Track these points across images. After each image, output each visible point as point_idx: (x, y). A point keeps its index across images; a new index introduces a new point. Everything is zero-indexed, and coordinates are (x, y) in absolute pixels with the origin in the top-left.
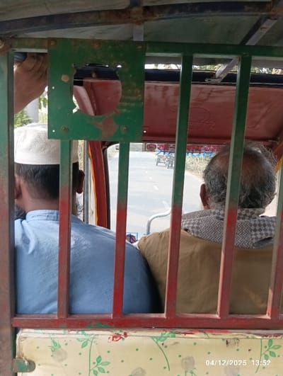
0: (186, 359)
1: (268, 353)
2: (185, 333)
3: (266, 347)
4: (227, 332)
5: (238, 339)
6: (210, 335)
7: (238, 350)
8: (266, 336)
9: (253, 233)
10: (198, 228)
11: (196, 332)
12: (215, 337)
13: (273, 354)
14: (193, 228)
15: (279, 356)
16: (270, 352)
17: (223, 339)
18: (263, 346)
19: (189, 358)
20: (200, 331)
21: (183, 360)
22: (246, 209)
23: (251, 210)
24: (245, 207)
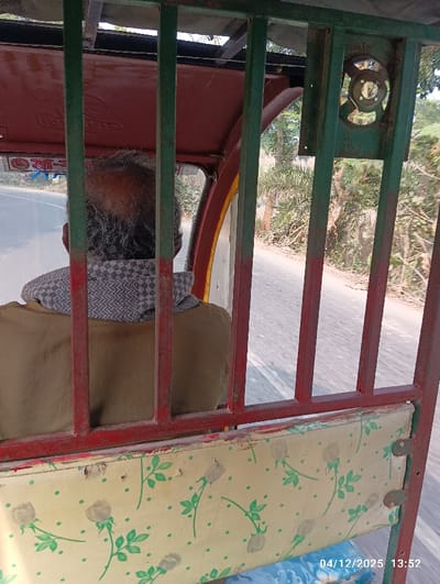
0: (19, 508)
1: (153, 477)
2: (15, 470)
3: (149, 468)
4: (88, 455)
5: (103, 463)
6: (59, 465)
7: (104, 480)
8: (150, 452)
9: (141, 298)
10: (52, 295)
11: (36, 463)
12: (67, 466)
13: (161, 478)
14: (44, 295)
15: (170, 479)
16: (156, 475)
17: (80, 468)
18: (145, 467)
19: (25, 506)
20: (42, 462)
21: (14, 510)
22: (133, 260)
23: (139, 262)
24: (131, 258)
